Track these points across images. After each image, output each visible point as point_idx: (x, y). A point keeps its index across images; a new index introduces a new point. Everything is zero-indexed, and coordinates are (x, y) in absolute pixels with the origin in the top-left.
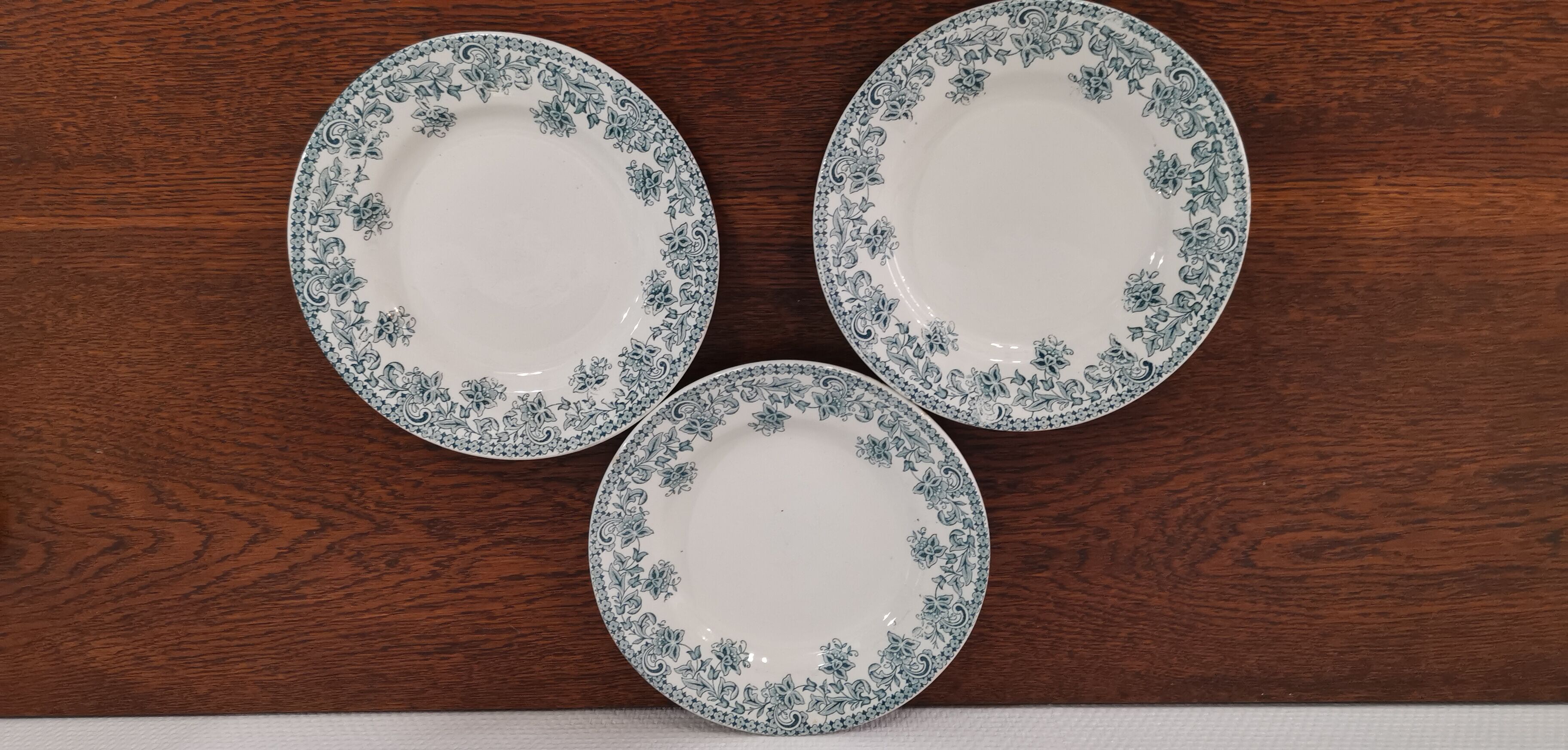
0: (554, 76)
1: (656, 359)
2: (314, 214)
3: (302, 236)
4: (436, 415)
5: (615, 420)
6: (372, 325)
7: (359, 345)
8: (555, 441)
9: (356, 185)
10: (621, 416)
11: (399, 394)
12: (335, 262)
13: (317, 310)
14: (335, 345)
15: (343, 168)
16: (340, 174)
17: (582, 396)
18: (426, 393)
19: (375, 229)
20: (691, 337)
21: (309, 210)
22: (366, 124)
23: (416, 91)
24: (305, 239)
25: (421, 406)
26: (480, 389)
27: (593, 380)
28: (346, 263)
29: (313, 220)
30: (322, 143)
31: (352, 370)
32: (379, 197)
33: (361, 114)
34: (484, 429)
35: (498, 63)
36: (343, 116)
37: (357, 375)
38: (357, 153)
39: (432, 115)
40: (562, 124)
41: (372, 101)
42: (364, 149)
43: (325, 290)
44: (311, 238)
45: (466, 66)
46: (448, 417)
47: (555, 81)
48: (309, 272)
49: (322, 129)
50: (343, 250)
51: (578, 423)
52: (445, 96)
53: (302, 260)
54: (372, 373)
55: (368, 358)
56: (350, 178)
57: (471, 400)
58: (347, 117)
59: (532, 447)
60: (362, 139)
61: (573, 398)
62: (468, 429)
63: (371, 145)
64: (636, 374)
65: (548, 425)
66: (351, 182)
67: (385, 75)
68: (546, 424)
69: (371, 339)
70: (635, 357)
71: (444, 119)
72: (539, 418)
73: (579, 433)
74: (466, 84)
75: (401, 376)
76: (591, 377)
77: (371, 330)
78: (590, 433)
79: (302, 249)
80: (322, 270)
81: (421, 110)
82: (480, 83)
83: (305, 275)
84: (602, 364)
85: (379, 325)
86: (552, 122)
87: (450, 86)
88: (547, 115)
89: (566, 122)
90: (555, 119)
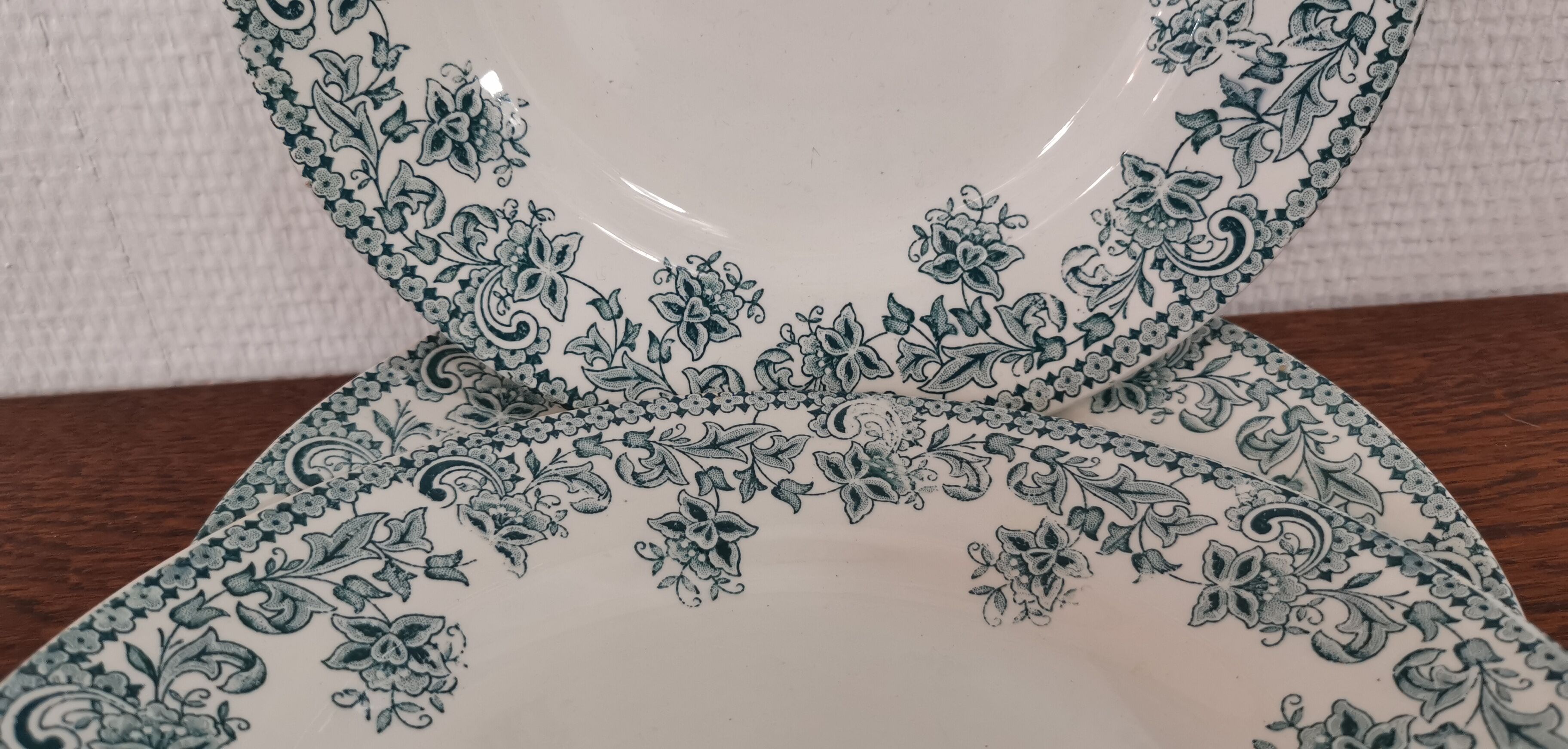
0: (1036, 335)
20: (308, 131)
23: (1282, 59)
35: (1158, 264)
39: (1211, 32)
40: (948, 246)
45: (1215, 203)
47: (1025, 327)
52: (1214, 99)
67: (1376, 45)
71: (1178, 42)
74: (1188, 160)
81: (1243, 24)
82: (1162, 187)
86: (967, 232)
87: (1219, 130)
88: (987, 238)
89: (942, 259)
90: (967, 244)
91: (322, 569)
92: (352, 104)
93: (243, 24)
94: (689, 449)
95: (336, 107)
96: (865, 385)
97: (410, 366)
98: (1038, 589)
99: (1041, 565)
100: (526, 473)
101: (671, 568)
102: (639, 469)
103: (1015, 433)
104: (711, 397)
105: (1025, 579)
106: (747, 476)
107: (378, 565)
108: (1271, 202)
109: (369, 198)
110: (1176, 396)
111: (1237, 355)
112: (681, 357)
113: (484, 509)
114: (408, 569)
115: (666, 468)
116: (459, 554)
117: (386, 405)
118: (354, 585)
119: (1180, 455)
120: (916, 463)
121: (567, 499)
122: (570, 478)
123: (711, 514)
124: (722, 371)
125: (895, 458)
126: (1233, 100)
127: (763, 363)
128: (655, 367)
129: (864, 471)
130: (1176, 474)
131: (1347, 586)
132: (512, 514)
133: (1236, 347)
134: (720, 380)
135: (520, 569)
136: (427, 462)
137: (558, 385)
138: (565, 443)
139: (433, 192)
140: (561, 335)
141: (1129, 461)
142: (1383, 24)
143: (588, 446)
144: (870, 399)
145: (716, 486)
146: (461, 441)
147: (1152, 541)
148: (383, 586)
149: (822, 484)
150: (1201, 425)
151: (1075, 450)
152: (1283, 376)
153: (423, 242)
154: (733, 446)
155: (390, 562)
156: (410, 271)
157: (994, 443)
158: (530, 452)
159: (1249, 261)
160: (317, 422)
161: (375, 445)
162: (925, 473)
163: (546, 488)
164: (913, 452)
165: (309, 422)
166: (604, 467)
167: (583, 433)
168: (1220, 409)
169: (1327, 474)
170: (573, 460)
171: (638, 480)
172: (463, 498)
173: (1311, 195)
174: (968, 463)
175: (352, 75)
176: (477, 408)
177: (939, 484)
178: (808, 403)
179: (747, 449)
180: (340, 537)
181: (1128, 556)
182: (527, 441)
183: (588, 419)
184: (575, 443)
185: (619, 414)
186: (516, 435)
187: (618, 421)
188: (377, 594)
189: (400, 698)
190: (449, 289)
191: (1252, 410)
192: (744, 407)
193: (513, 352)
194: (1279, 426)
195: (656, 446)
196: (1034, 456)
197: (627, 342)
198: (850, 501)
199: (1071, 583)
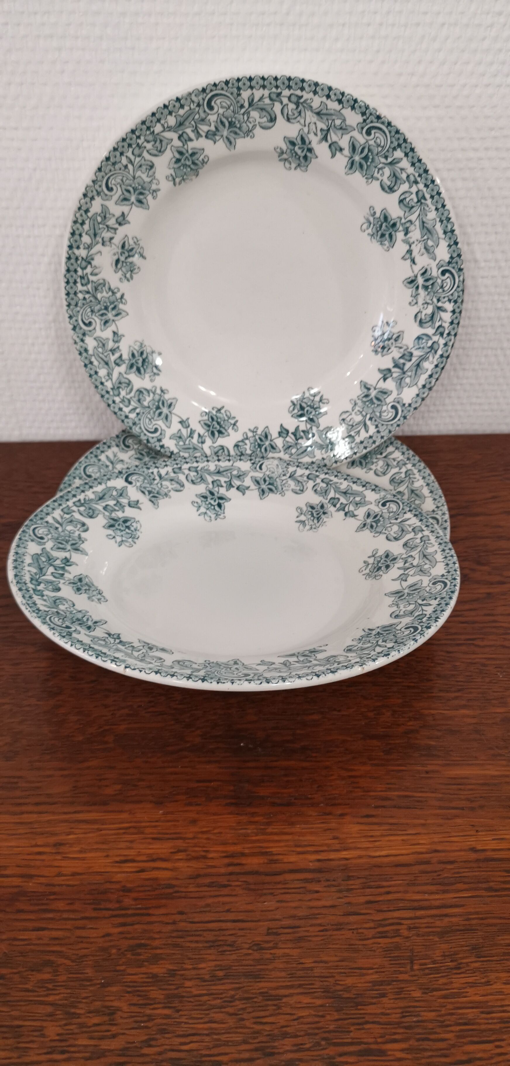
1: (98, 321)
2: (423, 201)
3: (420, 175)
4: (203, 115)
5: (76, 252)
6: (314, 140)
7: (310, 117)
8: (99, 189)
9: (408, 247)
10: (77, 259)
11: (246, 105)
12: (381, 172)
13: (365, 121)
14: (329, 102)
15: (426, 255)
16: (425, 248)
17: (118, 240)
18: (227, 124)
19: (371, 219)
20: (91, 363)
21: (429, 201)
22: (430, 302)
23: (411, 354)
24: (417, 175)
25: (221, 111)
26: (192, 166)
27: (122, 259)
28: (372, 177)
29: (420, 195)
30: (454, 265)
31: (299, 93)
32: (385, 247)
33: (439, 308)
34: (158, 141)
35: (371, 419)
36: (451, 297)
37: (292, 91)
38: (423, 274)
40: (302, 408)
41: (437, 324)
42: (420, 281)
43: (372, 143)
44: (412, 178)
45: (390, 399)
46: (193, 123)
48: (394, 149)
49: (459, 277)
50: (381, 186)
51: (99, 219)
52: (390, 365)
53: (406, 155)
54: (282, 103)
55: (295, 112)
56: (416, 249)
57: (190, 152)
58: (446, 299)
59: (109, 167)
60: (426, 288)
61: (122, 231)
62: (170, 129)
63: (417, 288)
64: (99, 296)
65: (117, 193)
66: (413, 247)
67: (440, 352)
68: (119, 192)
69: (306, 130)
70: (112, 306)
71: (380, 345)
72: (129, 191)
73: (90, 214)
74: (382, 385)
75: (258, 120)
76: (126, 258)
77: (312, 136)
78: (83, 223)
79: (413, 164)
80: (386, 157)
81: (400, 342)
82: (373, 393)
83: (396, 144)
84: (128, 275)
85: (309, 146)
86: (309, 404)
87: (391, 376)
88: (315, 406)
89: (300, 413)
90: (308, 408)
91: (99, 502)
92: (106, 354)
93: (74, 329)
94: (210, 473)
95: (101, 355)
96: (271, 455)
97: (117, 440)
98: (316, 521)
99: (318, 514)
100: (157, 478)
101: (203, 510)
102: (194, 479)
103: (317, 474)
104: (218, 456)
105: (312, 518)
106: (229, 483)
107: (114, 502)
108: (407, 401)
109: (109, 385)
110: (375, 464)
111: (397, 451)
112: (209, 442)
113: (145, 488)
114: (123, 504)
115: (202, 479)
116: (138, 501)
117: (110, 453)
118: (109, 507)
119: (367, 483)
120: (284, 482)
121: (170, 487)
122: (172, 480)
123: (216, 494)
124: (222, 448)
125: (277, 480)
126: (396, 366)
127: (237, 446)
128: (200, 445)
129: (267, 483)
130: (364, 488)
131: (401, 522)
132: (153, 490)
133: (397, 448)
134: (221, 451)
135: (156, 507)
136: (126, 472)
137: (167, 450)
138: (169, 469)
139: (129, 383)
140: (169, 432)
141: (351, 484)
142: (442, 346)
143: (176, 470)
144: (272, 460)
145: (218, 486)
146: (137, 466)
147: (352, 508)
148: (117, 508)
149: (253, 486)
150: (380, 474)
151: (335, 480)
152: (408, 459)
153: (125, 400)
154: (225, 473)
155: (118, 502)
156: (120, 409)
157: (310, 476)
158: (158, 472)
159: (399, 420)
160: (89, 457)
161: (107, 466)
162: (286, 485)
163: (164, 483)
164: (284, 478)
165: (86, 457)
166: (182, 477)
167: (175, 466)
168: (387, 469)
169: (412, 491)
170: (172, 475)
171: (193, 482)
172: (138, 484)
173: (419, 400)
174: (301, 482)
175: (106, 345)
176: (139, 456)
177: (291, 488)
178: (251, 460)
179: (229, 474)
180: (103, 493)
181: (344, 513)
182: (157, 467)
183: (177, 462)
184: (173, 469)
185: (187, 460)
186: (154, 465)
187: (187, 463)
188: (115, 510)
189: (124, 539)
190: (133, 416)
191: (397, 470)
192: (229, 460)
193: (153, 438)
194: (403, 475)
195: (199, 472)
196: (322, 481)
197: (191, 435)
198: (261, 493)
199: (325, 520)
